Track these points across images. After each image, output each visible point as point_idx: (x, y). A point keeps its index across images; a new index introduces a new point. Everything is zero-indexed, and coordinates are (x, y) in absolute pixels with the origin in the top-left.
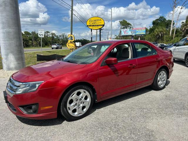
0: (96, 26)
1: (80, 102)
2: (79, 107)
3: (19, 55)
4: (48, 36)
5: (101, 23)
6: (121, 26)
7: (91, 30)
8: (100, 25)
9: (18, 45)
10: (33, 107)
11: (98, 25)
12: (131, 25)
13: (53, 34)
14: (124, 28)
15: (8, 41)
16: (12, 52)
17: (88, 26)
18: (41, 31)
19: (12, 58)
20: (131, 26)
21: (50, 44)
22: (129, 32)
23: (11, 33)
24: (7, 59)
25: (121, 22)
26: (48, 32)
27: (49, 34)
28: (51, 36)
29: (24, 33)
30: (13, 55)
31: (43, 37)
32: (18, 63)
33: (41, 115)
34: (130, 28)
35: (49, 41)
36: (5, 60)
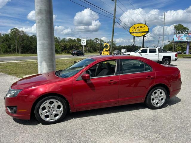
0: (139, 32)
1: (53, 110)
2: (52, 114)
3: (50, 63)
4: (97, 42)
5: (145, 29)
6: (176, 31)
7: (134, 36)
8: (144, 32)
9: (50, 54)
10: (14, 108)
11: (141, 32)
12: (188, 29)
13: (102, 41)
14: (179, 33)
15: (42, 51)
16: (45, 60)
17: (130, 33)
18: (84, 40)
19: (44, 65)
20: (188, 31)
21: (98, 50)
22: (184, 37)
23: (45, 44)
24: (41, 65)
25: (175, 27)
26: (97, 39)
27: (98, 40)
28: (99, 42)
29: (76, 40)
30: (46, 62)
31: (85, 44)
32: (49, 69)
33: (20, 115)
34: (186, 32)
35: (98, 47)
36: (40, 67)
